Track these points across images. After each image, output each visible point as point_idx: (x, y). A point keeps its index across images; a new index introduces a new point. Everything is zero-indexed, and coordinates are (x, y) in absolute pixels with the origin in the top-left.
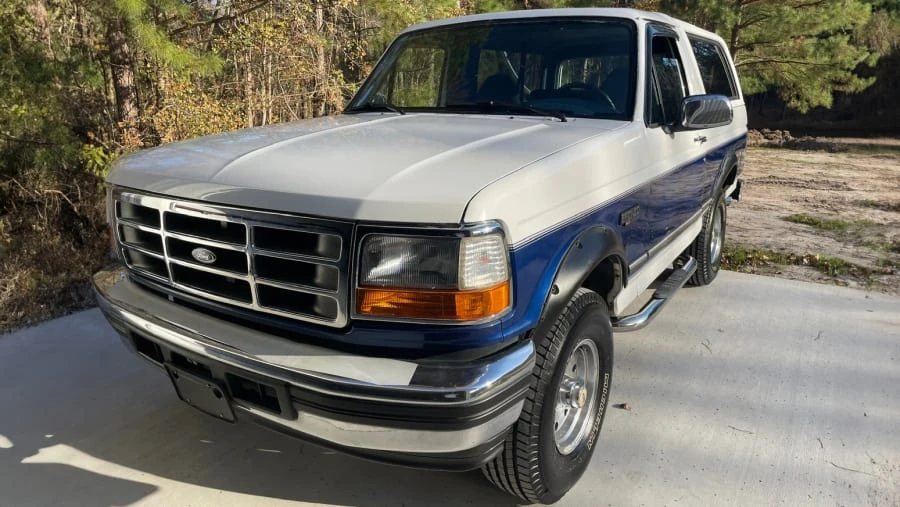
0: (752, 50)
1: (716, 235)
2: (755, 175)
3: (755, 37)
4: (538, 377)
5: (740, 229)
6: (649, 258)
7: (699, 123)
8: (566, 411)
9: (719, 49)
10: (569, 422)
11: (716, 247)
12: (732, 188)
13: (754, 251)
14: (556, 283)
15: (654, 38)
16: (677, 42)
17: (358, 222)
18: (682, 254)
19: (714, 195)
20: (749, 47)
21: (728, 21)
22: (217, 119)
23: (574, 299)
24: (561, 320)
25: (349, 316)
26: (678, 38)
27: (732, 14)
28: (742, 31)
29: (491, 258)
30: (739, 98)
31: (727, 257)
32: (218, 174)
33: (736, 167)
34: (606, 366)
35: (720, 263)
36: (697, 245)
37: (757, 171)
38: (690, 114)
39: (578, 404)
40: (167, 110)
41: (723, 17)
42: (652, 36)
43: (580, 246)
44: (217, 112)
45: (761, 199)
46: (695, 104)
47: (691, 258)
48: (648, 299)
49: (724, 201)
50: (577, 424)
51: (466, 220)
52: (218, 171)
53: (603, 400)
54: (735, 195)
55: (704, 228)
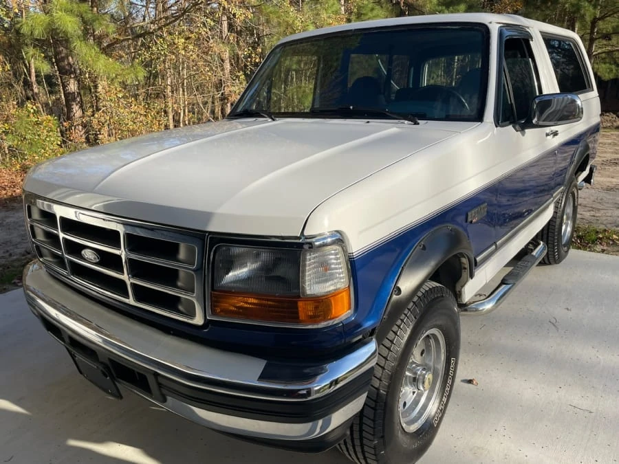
0: (610, 39)
1: (568, 219)
2: (609, 156)
3: (613, 28)
4: (383, 368)
5: (593, 209)
6: (497, 249)
7: (550, 121)
8: (414, 393)
9: (574, 45)
10: (416, 402)
11: (567, 229)
12: (585, 174)
13: (605, 230)
14: (399, 285)
15: (507, 41)
16: (531, 42)
17: (210, 233)
18: (533, 240)
19: (565, 183)
20: (607, 37)
21: (587, 14)
22: (142, 118)
23: (420, 294)
24: (406, 315)
25: (205, 316)
26: (532, 38)
27: (591, 8)
28: (600, 23)
29: (333, 266)
30: (593, 90)
31: (578, 237)
32: (102, 183)
33: (588, 156)
34: (452, 351)
35: (570, 243)
36: (548, 229)
37: (612, 153)
38: (542, 113)
39: (424, 387)
40: (103, 112)
41: (582, 12)
42: (505, 39)
43: (424, 248)
44: (142, 112)
45: (614, 180)
46: (546, 102)
47: (542, 243)
48: (497, 285)
49: (576, 186)
50: (423, 405)
51: (306, 233)
52: (102, 180)
53: (449, 381)
54: (588, 180)
55: (555, 212)
